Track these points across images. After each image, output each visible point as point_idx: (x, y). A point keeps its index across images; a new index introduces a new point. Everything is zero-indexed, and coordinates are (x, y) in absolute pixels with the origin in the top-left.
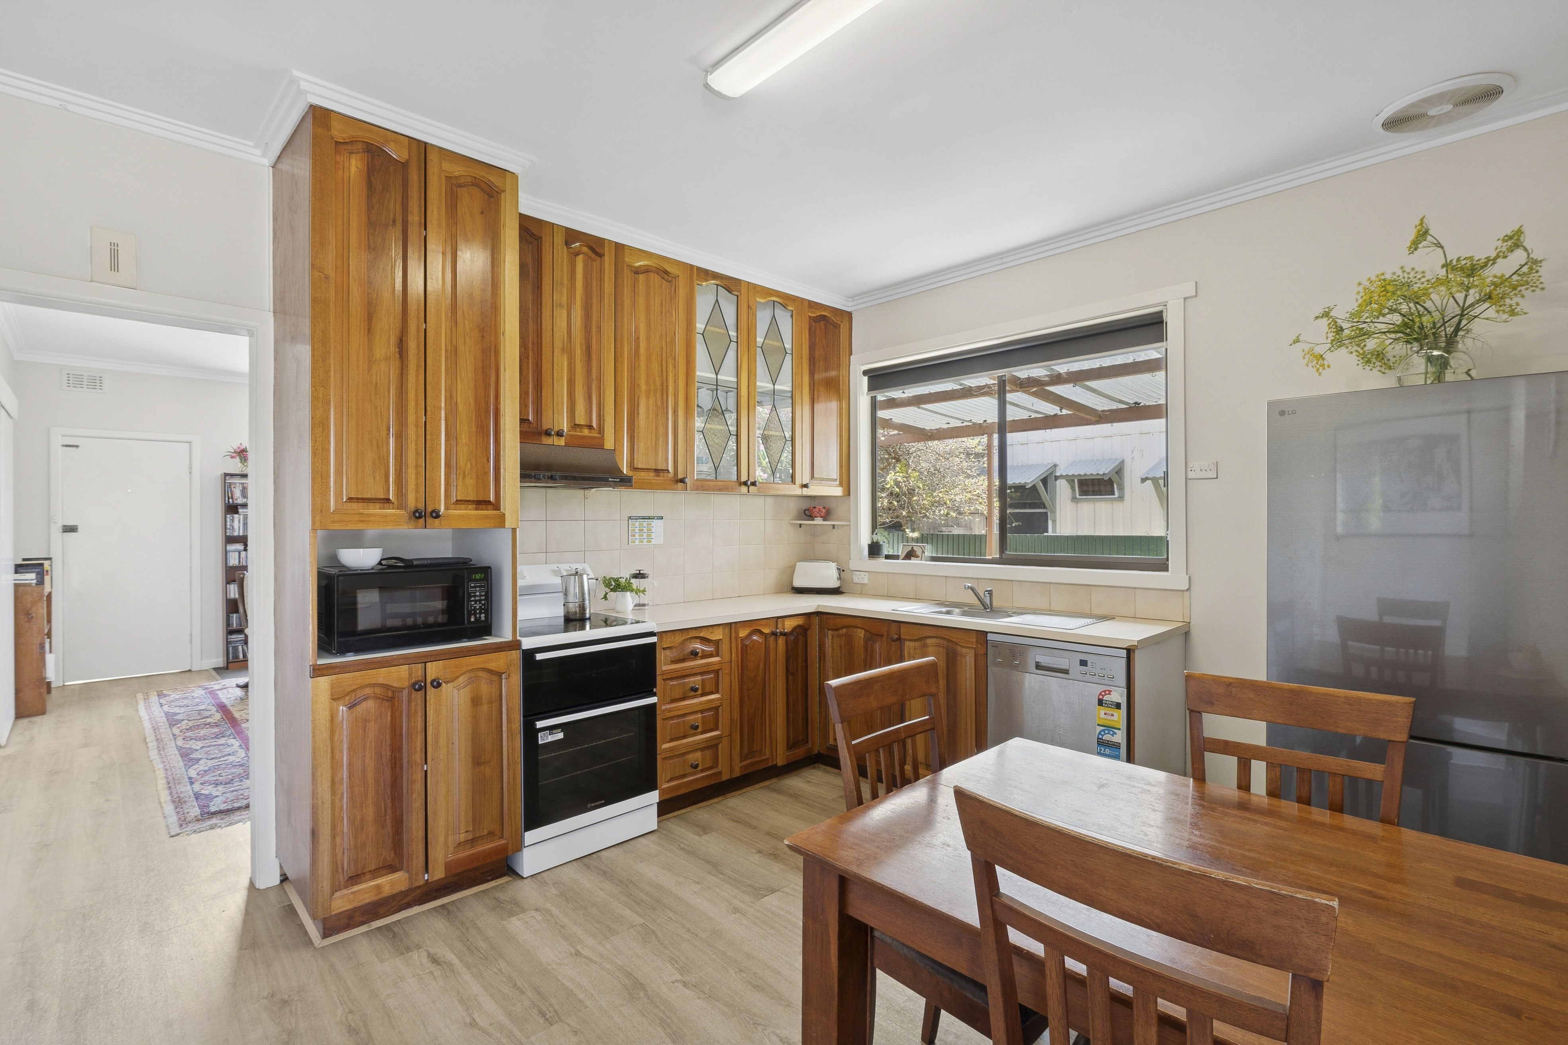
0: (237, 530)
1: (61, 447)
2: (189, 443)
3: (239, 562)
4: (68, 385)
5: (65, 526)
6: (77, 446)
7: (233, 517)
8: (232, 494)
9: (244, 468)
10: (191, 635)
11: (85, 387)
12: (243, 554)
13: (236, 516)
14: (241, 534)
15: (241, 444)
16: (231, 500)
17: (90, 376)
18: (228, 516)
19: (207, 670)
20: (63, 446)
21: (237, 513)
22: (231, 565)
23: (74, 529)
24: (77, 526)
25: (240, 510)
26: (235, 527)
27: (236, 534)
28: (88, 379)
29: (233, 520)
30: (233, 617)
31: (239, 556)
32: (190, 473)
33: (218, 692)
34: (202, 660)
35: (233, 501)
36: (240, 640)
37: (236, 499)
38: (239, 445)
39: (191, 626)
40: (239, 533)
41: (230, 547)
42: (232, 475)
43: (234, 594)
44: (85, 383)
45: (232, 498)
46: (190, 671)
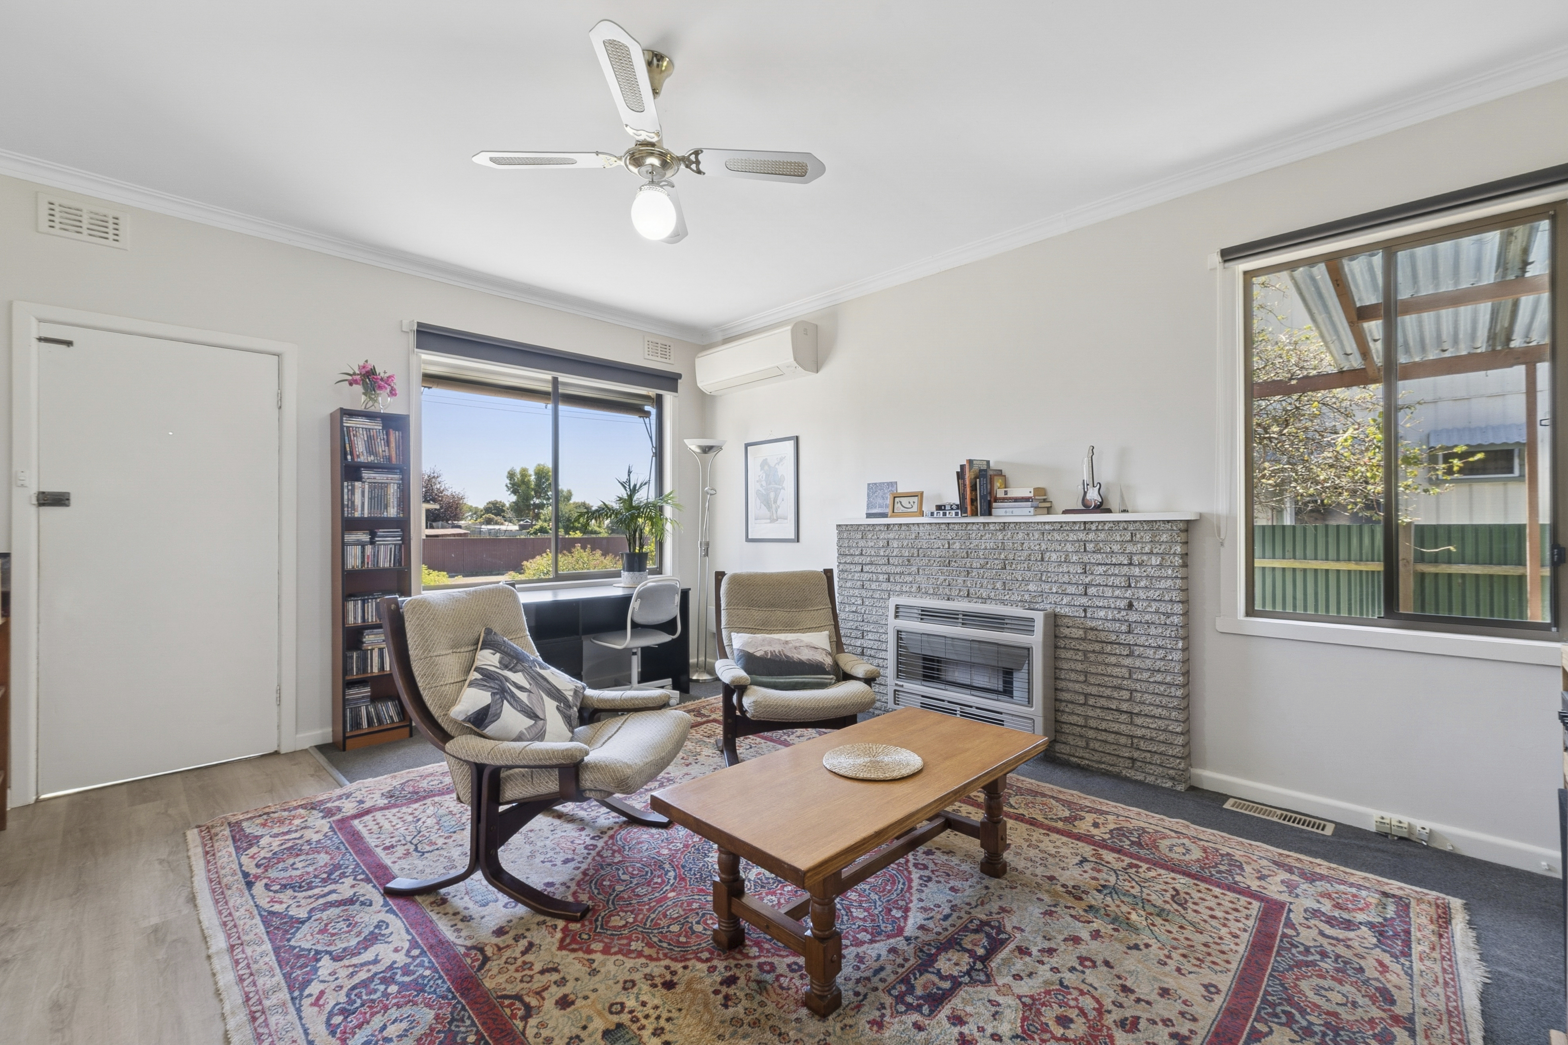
0: (360, 509)
1: (35, 342)
2: (278, 355)
3: (363, 562)
4: (52, 224)
5: (43, 493)
6: (69, 343)
7: (353, 487)
8: (351, 447)
9: (371, 403)
10: (279, 691)
11: (86, 232)
12: (369, 549)
13: (358, 484)
14: (366, 516)
15: (366, 361)
16: (349, 457)
17: (97, 214)
18: (345, 484)
19: (306, 750)
20: (40, 339)
21: (359, 479)
22: (350, 567)
23: (62, 500)
24: (68, 493)
25: (366, 474)
26: (356, 503)
27: (357, 514)
28: (91, 218)
29: (352, 491)
30: (352, 657)
31: (363, 552)
32: (280, 408)
33: (356, 822)
34: (297, 733)
35: (353, 459)
36: (363, 697)
37: (358, 456)
38: (361, 364)
39: (279, 676)
40: (363, 513)
41: (350, 537)
42: (351, 414)
43: (355, 618)
44: (85, 225)
45: (352, 454)
46: (276, 753)
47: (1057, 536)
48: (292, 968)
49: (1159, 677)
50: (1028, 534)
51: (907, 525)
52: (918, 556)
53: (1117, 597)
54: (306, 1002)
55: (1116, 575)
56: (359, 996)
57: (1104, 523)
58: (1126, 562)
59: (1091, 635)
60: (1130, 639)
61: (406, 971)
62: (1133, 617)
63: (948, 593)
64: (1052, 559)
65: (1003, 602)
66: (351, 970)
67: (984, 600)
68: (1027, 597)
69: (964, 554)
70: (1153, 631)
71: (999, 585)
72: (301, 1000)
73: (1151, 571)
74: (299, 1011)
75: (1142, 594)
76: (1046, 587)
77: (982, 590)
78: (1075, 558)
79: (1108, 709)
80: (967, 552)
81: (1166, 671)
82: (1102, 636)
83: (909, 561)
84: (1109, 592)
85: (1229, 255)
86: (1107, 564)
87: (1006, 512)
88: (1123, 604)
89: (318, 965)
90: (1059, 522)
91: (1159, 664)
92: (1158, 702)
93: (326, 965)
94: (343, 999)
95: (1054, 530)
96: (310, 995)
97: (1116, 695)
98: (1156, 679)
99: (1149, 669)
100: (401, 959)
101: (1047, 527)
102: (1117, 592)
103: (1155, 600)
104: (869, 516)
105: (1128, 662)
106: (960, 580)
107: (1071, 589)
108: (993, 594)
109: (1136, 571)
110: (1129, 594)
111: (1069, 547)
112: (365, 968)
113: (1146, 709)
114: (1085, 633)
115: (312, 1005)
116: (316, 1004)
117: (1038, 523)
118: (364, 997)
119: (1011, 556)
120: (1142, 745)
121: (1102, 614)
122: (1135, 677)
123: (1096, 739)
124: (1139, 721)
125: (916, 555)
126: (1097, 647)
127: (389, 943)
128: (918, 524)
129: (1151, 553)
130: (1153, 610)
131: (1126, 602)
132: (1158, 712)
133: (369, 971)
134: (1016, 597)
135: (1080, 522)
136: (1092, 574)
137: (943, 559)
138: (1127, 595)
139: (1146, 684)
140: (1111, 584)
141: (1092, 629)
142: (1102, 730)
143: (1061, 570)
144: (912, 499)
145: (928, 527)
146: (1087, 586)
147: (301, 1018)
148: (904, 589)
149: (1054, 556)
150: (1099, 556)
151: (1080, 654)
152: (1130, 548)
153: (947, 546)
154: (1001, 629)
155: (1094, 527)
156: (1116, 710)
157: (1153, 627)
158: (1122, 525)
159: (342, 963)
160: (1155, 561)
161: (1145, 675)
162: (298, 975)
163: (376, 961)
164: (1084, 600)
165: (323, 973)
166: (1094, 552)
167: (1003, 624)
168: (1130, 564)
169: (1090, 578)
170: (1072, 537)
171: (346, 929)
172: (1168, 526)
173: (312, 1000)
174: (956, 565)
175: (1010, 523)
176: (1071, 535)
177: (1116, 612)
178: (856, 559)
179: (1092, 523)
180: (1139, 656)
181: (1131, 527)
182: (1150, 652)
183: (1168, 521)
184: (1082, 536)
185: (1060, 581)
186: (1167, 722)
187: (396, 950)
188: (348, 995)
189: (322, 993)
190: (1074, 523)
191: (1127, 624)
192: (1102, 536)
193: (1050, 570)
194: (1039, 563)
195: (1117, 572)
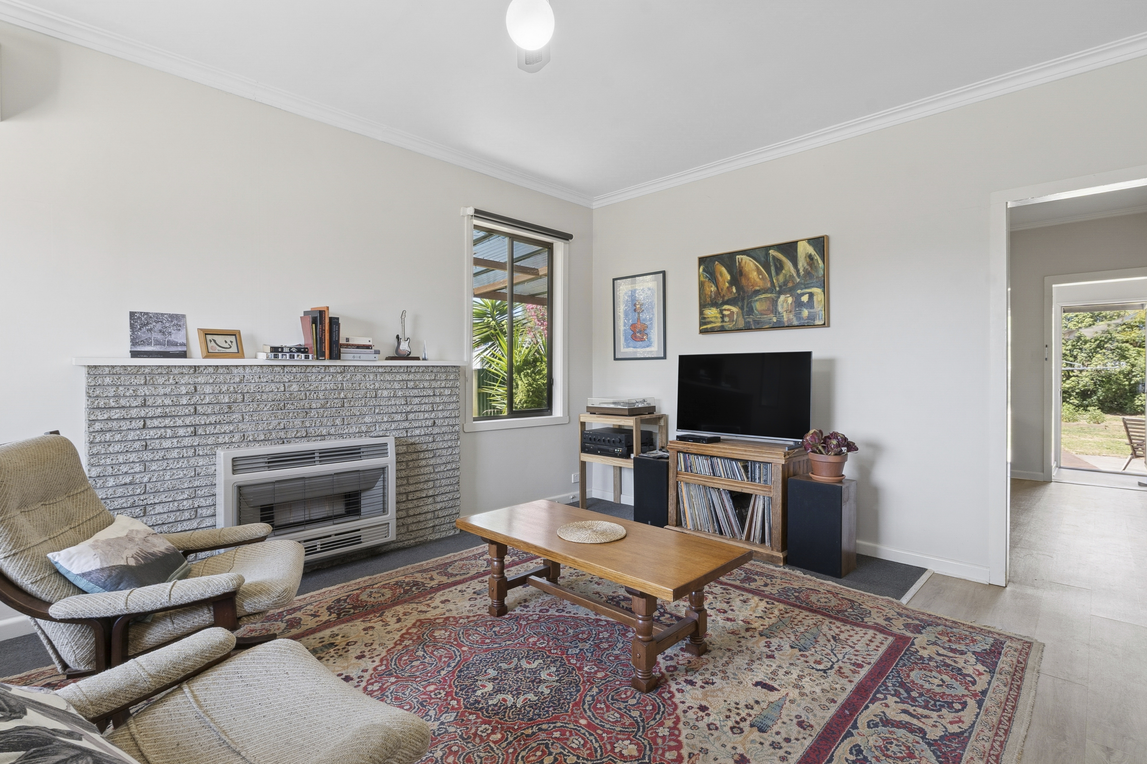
47: (388, 377)
48: (955, 750)
49: (449, 467)
50: (364, 376)
51: (227, 367)
52: (243, 401)
53: (426, 419)
54: (965, 726)
55: (426, 403)
56: (935, 705)
57: (419, 367)
58: (432, 394)
59: (411, 449)
60: (434, 446)
61: (897, 694)
62: (436, 430)
63: (283, 436)
64: (384, 395)
65: (341, 436)
66: (923, 720)
67: (323, 437)
68: (364, 428)
69: (303, 396)
70: (446, 438)
71: (338, 422)
72: (967, 730)
73: (445, 399)
74: (972, 726)
75: (440, 415)
76: (379, 418)
77: (321, 429)
78: (400, 393)
79: (421, 498)
80: (306, 394)
81: (453, 461)
82: (418, 448)
83: (230, 408)
84: (421, 416)
85: (479, 214)
86: (421, 396)
87: (354, 357)
88: (430, 423)
89: (938, 738)
90: (390, 366)
91: (450, 458)
92: (449, 483)
93: (934, 734)
94: (944, 711)
95: (385, 372)
96: (960, 727)
97: (425, 487)
98: (448, 468)
99: (444, 463)
100: (891, 700)
101: (380, 370)
102: (426, 415)
103: (447, 417)
104: (135, 354)
105: (432, 462)
106: (298, 422)
107: (398, 417)
108: (333, 430)
109: (437, 400)
110: (433, 415)
111: (396, 385)
112: (914, 713)
113: (442, 490)
114: (407, 448)
115: (963, 722)
116: (960, 721)
117: (373, 366)
118: (933, 702)
119: (350, 395)
120: (441, 514)
121: (417, 432)
122: (436, 470)
123: (413, 523)
124: (438, 499)
125: (240, 400)
126: (414, 456)
127: (883, 712)
128: (244, 366)
129: (445, 387)
130: (446, 424)
131: (432, 421)
132: (448, 489)
133: (914, 710)
134: (354, 429)
135: (405, 366)
136: (411, 404)
137: (276, 403)
138: (432, 416)
139: (443, 473)
140: (423, 410)
141: (412, 444)
142: (418, 515)
143: (390, 403)
144: (229, 339)
145: (259, 370)
146: (408, 413)
147: (974, 722)
148: (220, 440)
149: (385, 393)
150: (416, 391)
151: (404, 464)
152: (434, 384)
153: (282, 389)
154: (360, 458)
155: (413, 370)
156: (426, 497)
157: (446, 435)
158: (430, 369)
159: (924, 727)
160: (447, 392)
161: (442, 467)
162: (956, 743)
163: (905, 711)
164: (406, 424)
165: (939, 732)
166: (413, 388)
167: (359, 453)
168: (434, 395)
169: (410, 407)
170: (398, 377)
171: (895, 742)
172: (454, 370)
173: (960, 724)
174: (292, 408)
175: (350, 366)
176: (398, 376)
177: (426, 429)
178: (134, 413)
179: (412, 366)
180: (439, 456)
181: (435, 370)
182: (444, 451)
183: (454, 367)
184: (405, 377)
185: (390, 412)
186: (453, 494)
187: (887, 706)
188: (940, 710)
189: (951, 723)
190: (401, 366)
191: (432, 436)
192: (418, 376)
193: (382, 404)
194: (373, 399)
195: (427, 401)
